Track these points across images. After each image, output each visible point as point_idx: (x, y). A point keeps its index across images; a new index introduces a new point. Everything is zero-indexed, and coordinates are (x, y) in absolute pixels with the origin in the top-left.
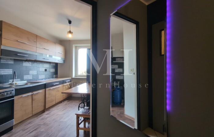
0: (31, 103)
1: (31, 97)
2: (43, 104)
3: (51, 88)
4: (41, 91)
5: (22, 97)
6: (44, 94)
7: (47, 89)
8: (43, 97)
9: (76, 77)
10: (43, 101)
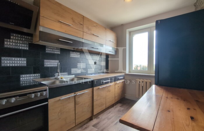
0: (74, 109)
1: (73, 100)
2: (90, 109)
3: (100, 87)
4: (87, 91)
5: (60, 100)
6: (91, 95)
7: (95, 88)
8: (91, 99)
9: (130, 72)
10: (91, 105)
